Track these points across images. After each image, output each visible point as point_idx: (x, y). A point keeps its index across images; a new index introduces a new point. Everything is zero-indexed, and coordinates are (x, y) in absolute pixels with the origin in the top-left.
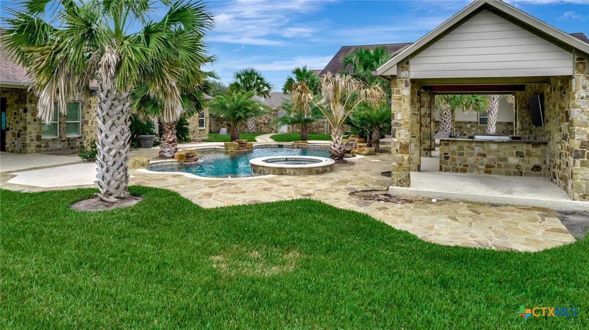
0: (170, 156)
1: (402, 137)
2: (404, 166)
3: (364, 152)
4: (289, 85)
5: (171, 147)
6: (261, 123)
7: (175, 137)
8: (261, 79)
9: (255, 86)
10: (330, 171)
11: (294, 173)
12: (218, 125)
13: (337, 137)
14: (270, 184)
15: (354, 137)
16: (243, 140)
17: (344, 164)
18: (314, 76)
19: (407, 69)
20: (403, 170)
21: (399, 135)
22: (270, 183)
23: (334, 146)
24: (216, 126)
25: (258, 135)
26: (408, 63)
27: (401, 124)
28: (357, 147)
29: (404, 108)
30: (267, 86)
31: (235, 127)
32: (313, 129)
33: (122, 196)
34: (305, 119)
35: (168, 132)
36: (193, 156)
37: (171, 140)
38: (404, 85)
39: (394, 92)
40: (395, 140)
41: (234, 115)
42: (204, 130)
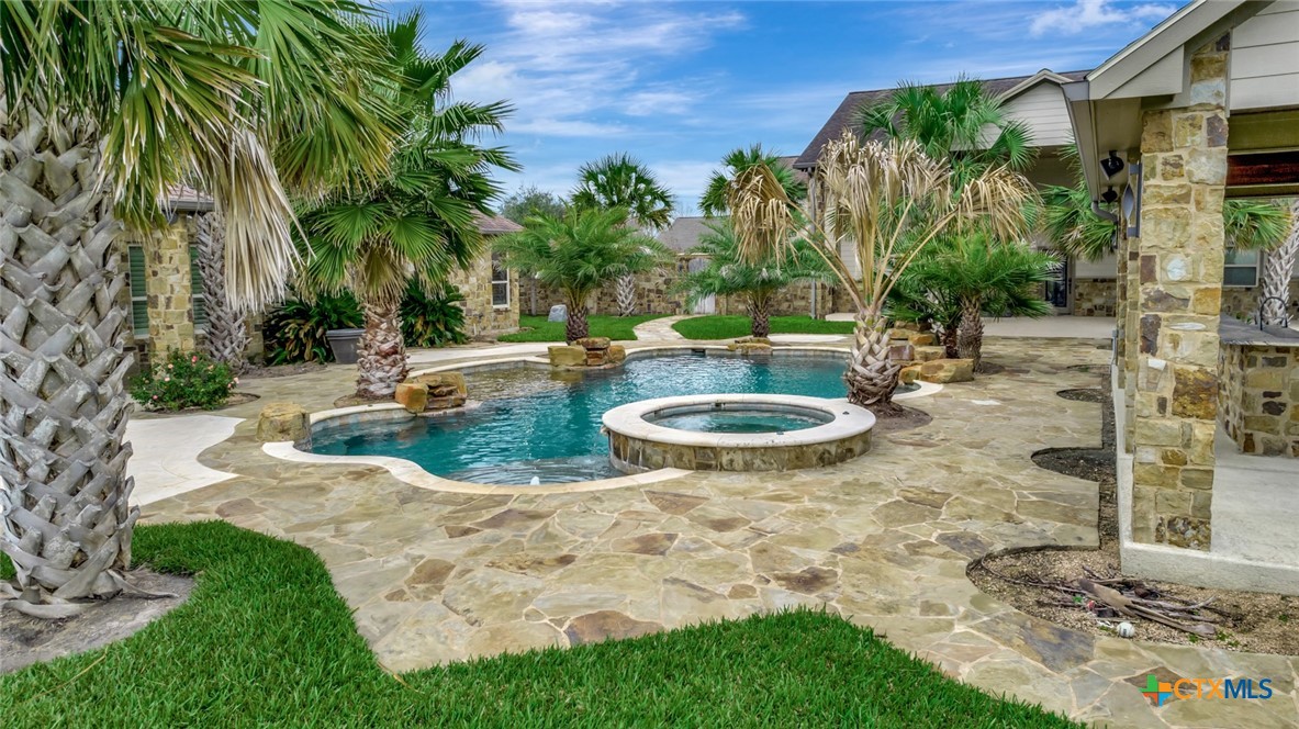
0: (386, 391)
1: (1186, 349)
2: (1189, 467)
3: (942, 374)
4: (718, 195)
5: (387, 368)
6: (649, 291)
7: (397, 340)
8: (648, 182)
9: (632, 197)
10: (863, 452)
11: (746, 463)
12: (547, 297)
13: (874, 336)
14: (665, 517)
15: (904, 327)
16: (597, 340)
17: (896, 420)
18: (783, 169)
19: (1223, 70)
20: (1187, 482)
21: (1175, 342)
22: (663, 508)
23: (865, 364)
24: (542, 298)
25: (642, 322)
26: (1224, 44)
27: (1186, 300)
28: (917, 357)
29: (1203, 233)
30: (663, 197)
31: (577, 305)
32: (779, 303)
33: (103, 587)
34: (763, 281)
35: (377, 326)
36: (450, 393)
37: (386, 347)
38: (1201, 136)
39: (1153, 169)
40: (1156, 362)
41: (571, 271)
42: (506, 310)
